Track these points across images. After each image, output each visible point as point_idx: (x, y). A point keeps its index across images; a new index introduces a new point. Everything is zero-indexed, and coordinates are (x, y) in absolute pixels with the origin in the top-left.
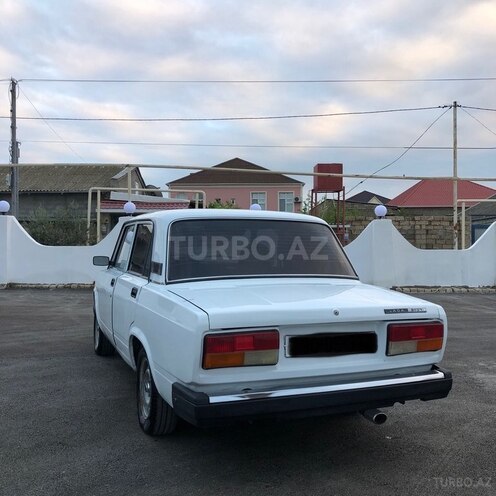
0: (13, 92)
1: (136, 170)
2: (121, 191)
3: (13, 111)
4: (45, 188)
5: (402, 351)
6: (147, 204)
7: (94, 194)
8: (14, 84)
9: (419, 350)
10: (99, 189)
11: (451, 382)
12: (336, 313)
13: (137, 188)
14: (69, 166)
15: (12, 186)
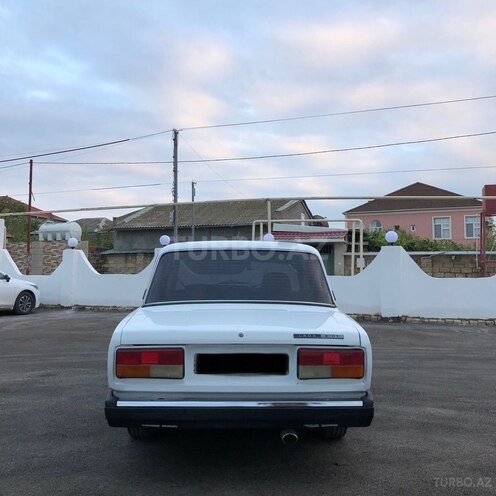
0: (175, 140)
1: (302, 202)
2: (285, 223)
3: (175, 156)
4: (218, 222)
5: (313, 376)
6: (306, 234)
7: (258, 226)
8: (176, 133)
9: (334, 376)
10: (261, 222)
11: (371, 411)
12: (241, 335)
13: (303, 218)
14: (242, 202)
15: (174, 222)
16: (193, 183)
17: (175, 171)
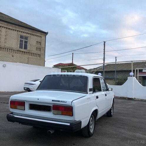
0: (104, 44)
3: (104, 49)
8: (105, 42)
12: (38, 99)
16: (116, 57)
17: (104, 54)
